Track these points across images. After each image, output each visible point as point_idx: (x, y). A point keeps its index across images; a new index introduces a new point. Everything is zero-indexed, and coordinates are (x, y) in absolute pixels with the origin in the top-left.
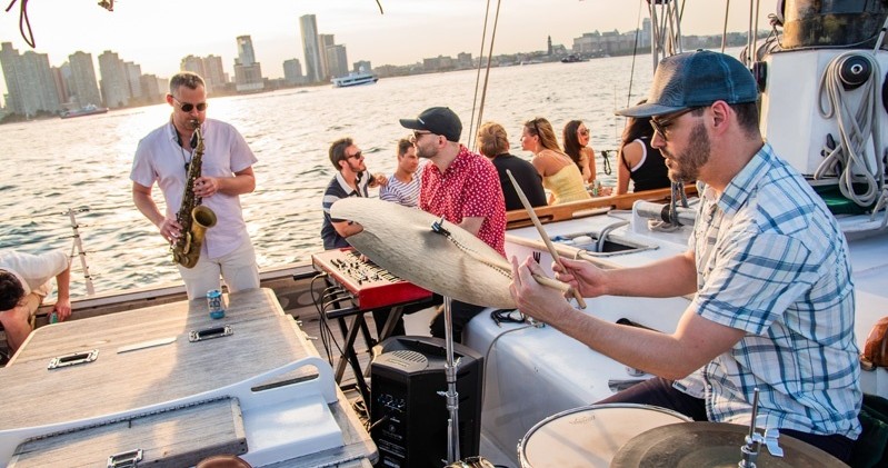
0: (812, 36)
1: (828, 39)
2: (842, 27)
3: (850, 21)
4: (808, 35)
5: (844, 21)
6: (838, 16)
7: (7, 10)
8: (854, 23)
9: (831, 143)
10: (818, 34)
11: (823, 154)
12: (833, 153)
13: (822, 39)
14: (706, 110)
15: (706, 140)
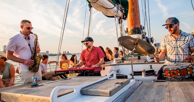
0: (134, 33)
1: (137, 33)
8: (139, 31)
14: (177, 24)
15: (177, 28)
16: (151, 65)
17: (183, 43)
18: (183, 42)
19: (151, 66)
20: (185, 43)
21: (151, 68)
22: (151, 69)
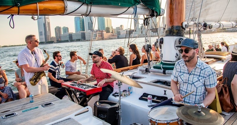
0: (172, 33)
1: (175, 34)
2: (177, 32)
3: (178, 31)
4: (171, 33)
5: (177, 31)
6: (176, 30)
7: (8, 18)
8: (179, 32)
9: (177, 55)
10: (173, 33)
11: (175, 57)
12: (178, 57)
13: (174, 34)
14: (195, 49)
15: (194, 55)
16: (165, 89)
17: (197, 80)
18: (198, 78)
19: (165, 91)
20: (199, 80)
21: (165, 94)
22: (165, 96)
